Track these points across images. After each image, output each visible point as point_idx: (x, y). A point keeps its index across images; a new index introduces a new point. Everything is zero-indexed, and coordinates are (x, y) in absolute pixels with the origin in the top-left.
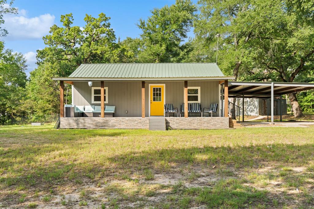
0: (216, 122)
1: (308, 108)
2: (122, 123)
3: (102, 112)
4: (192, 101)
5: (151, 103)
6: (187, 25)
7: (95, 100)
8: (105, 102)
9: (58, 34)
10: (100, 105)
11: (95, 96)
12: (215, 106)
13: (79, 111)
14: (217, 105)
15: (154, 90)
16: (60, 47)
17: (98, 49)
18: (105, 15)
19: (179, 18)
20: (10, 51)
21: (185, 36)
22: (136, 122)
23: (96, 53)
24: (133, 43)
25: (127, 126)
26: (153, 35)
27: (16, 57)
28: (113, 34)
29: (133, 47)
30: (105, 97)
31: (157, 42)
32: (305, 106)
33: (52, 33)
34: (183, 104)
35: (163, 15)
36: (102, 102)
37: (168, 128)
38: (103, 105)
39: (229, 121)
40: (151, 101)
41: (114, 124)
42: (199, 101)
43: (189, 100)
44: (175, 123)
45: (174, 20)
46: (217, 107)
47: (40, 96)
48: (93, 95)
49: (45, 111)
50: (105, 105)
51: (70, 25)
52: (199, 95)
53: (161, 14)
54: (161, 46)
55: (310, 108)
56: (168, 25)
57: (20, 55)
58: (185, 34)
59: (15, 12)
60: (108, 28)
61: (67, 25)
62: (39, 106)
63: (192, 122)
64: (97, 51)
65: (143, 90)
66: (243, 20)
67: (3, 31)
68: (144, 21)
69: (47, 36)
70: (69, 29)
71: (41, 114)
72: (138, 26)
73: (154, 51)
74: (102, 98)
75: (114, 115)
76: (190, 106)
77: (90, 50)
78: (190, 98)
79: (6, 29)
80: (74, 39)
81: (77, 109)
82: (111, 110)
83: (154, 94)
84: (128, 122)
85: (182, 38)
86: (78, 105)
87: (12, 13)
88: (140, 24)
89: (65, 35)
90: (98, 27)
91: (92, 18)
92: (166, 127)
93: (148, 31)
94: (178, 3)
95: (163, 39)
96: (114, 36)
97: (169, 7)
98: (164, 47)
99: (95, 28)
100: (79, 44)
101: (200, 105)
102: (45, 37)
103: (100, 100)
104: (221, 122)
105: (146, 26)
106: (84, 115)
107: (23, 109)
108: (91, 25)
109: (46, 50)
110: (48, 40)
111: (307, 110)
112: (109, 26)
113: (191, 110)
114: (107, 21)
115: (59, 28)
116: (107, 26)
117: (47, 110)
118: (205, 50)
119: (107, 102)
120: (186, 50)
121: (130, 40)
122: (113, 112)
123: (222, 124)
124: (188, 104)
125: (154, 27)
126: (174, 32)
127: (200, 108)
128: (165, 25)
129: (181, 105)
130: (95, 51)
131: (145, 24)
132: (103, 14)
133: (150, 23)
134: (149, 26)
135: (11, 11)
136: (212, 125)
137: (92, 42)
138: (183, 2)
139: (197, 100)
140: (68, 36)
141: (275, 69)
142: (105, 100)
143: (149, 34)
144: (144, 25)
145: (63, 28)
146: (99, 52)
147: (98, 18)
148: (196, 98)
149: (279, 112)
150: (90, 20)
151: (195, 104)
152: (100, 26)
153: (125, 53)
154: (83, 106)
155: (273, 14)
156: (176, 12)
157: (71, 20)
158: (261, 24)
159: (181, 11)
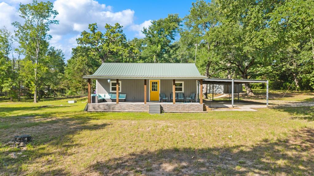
0: (194, 108)
1: (257, 87)
2: (130, 108)
3: (117, 98)
4: (178, 91)
5: (150, 92)
6: (175, 32)
7: (112, 90)
8: (119, 92)
9: (87, 37)
10: (115, 93)
11: (112, 87)
12: (193, 95)
13: (101, 98)
14: (195, 94)
15: (153, 84)
16: (88, 45)
17: (114, 48)
18: (119, 25)
19: (170, 27)
20: (53, 47)
21: (174, 39)
22: (140, 107)
23: (113, 51)
24: (138, 41)
25: (134, 109)
26: (152, 38)
27: (57, 52)
28: (125, 37)
29: (138, 44)
30: (119, 88)
31: (155, 43)
32: (254, 85)
33: (83, 36)
34: (172, 93)
35: (159, 25)
36: (117, 91)
37: (162, 111)
38: (117, 94)
39: (203, 107)
40: (150, 91)
41: (126, 108)
42: (183, 91)
43: (176, 91)
44: (166, 107)
45: (166, 28)
46: (195, 95)
47: (74, 78)
48: (111, 87)
49: (77, 88)
50: (119, 93)
51: (95, 31)
52: (183, 87)
53: (158, 24)
54: (158, 46)
55: (258, 87)
56: (162, 31)
57: (60, 51)
58: (174, 38)
59: (57, 23)
60: (121, 33)
61: (93, 31)
62: (73, 85)
63: (178, 107)
64: (114, 50)
65: (145, 86)
66: (213, 34)
67: (49, 36)
68: (146, 28)
69: (79, 38)
70: (94, 33)
71: (75, 90)
72: (142, 32)
73: (153, 50)
74: (117, 89)
75: (125, 101)
76: (177, 95)
77: (109, 48)
78: (176, 89)
79: (50, 35)
80: (98, 41)
81: (100, 97)
82: (123, 97)
83: (153, 86)
84: (135, 107)
85: (172, 41)
86: (101, 93)
87: (55, 23)
88: (143, 31)
89: (92, 38)
90: (114, 32)
91: (110, 26)
92: (161, 110)
93: (149, 36)
94: (169, 17)
95: (159, 41)
96: (125, 38)
97: (163, 19)
98: (160, 47)
99: (112, 33)
100: (101, 43)
101: (184, 94)
102: (78, 39)
103: (116, 90)
104: (198, 108)
105: (148, 32)
106: (105, 101)
107: (62, 87)
108: (110, 31)
109: (78, 48)
110: (79, 41)
111: (256, 88)
112: (122, 31)
113: (177, 97)
114: (120, 29)
115: (87, 33)
116: (121, 32)
117: (79, 87)
118: (187, 52)
119: (120, 91)
120: (174, 49)
121: (136, 40)
122: (124, 98)
123: (199, 109)
124: (176, 93)
125: (153, 32)
126: (166, 36)
127: (184, 96)
128: (160, 32)
129: (171, 94)
130: (112, 50)
131: (147, 30)
132: (117, 24)
133: (150, 30)
134: (149, 32)
135: (54, 22)
136: (192, 109)
137: (110, 43)
138: (173, 16)
139: (182, 91)
140: (93, 39)
141: (235, 63)
142: (119, 90)
143: (150, 37)
144: (146, 32)
145: (90, 33)
146: (115, 50)
147: (114, 26)
148: (181, 89)
149: (237, 91)
150: (109, 27)
151: (180, 93)
152: (116, 32)
153: (133, 51)
154: (104, 94)
155: (234, 30)
156: (168, 23)
157: (96, 27)
158: (225, 36)
159: (172, 22)
